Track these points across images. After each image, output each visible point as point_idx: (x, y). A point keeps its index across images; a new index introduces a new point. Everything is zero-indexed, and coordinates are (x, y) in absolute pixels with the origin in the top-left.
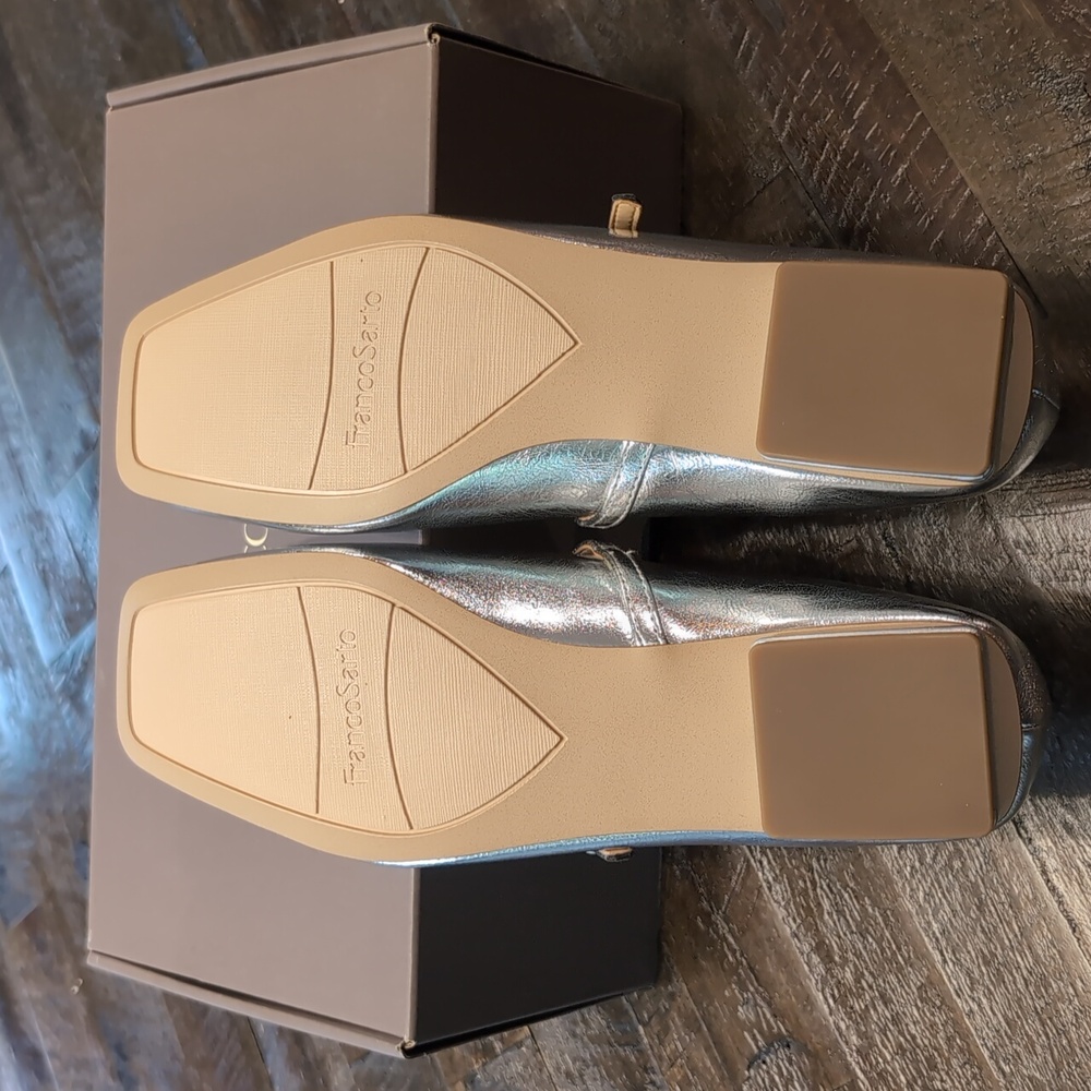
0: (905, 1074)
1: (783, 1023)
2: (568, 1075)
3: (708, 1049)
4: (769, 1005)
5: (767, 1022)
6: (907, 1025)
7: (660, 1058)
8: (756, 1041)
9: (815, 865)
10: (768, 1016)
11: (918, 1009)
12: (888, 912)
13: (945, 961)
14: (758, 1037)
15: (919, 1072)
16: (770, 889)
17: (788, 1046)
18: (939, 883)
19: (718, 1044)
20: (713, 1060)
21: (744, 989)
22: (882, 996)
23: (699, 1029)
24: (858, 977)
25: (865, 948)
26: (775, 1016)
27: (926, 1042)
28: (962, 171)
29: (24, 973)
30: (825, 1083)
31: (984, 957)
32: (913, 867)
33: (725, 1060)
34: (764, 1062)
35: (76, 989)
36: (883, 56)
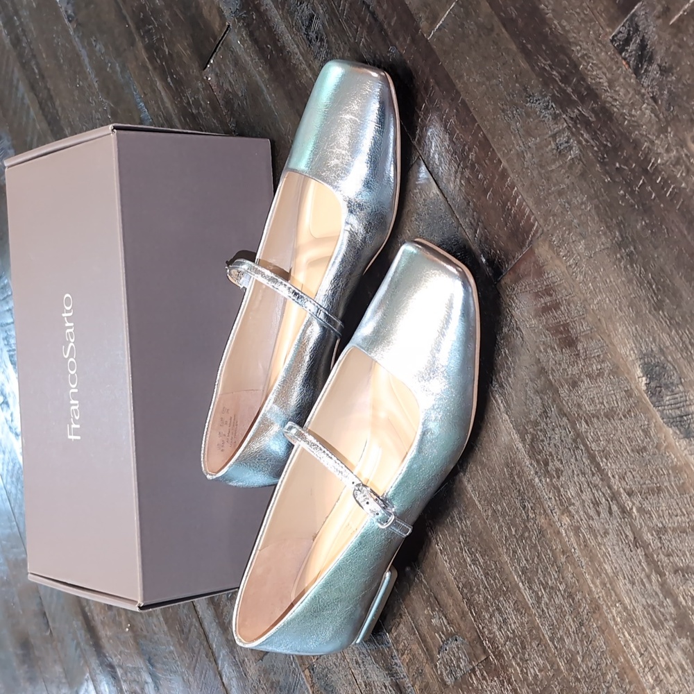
0: (511, 652)
1: (453, 628)
2: (357, 662)
3: (419, 644)
4: (446, 618)
5: (445, 626)
6: (510, 625)
7: (397, 650)
8: (441, 638)
9: (461, 539)
10: (446, 624)
11: (515, 615)
12: (497, 563)
13: (525, 589)
14: (443, 636)
15: (518, 651)
16: (441, 553)
17: (456, 640)
18: (519, 545)
19: (424, 641)
20: (423, 650)
21: (433, 610)
22: (498, 609)
23: (415, 634)
24: (486, 600)
25: (488, 583)
26: (449, 624)
27: (520, 634)
28: (499, 155)
29: (103, 623)
30: (475, 660)
31: (543, 584)
32: (506, 537)
33: (427, 650)
34: (446, 650)
35: (127, 630)
36: (458, 93)
